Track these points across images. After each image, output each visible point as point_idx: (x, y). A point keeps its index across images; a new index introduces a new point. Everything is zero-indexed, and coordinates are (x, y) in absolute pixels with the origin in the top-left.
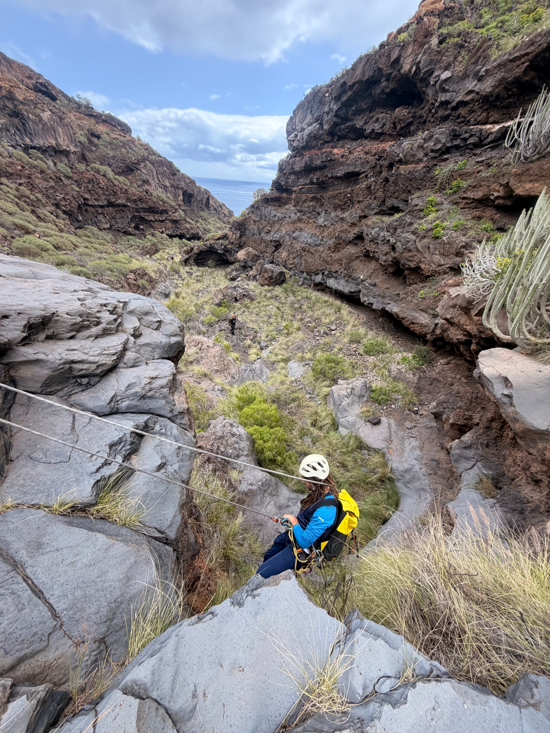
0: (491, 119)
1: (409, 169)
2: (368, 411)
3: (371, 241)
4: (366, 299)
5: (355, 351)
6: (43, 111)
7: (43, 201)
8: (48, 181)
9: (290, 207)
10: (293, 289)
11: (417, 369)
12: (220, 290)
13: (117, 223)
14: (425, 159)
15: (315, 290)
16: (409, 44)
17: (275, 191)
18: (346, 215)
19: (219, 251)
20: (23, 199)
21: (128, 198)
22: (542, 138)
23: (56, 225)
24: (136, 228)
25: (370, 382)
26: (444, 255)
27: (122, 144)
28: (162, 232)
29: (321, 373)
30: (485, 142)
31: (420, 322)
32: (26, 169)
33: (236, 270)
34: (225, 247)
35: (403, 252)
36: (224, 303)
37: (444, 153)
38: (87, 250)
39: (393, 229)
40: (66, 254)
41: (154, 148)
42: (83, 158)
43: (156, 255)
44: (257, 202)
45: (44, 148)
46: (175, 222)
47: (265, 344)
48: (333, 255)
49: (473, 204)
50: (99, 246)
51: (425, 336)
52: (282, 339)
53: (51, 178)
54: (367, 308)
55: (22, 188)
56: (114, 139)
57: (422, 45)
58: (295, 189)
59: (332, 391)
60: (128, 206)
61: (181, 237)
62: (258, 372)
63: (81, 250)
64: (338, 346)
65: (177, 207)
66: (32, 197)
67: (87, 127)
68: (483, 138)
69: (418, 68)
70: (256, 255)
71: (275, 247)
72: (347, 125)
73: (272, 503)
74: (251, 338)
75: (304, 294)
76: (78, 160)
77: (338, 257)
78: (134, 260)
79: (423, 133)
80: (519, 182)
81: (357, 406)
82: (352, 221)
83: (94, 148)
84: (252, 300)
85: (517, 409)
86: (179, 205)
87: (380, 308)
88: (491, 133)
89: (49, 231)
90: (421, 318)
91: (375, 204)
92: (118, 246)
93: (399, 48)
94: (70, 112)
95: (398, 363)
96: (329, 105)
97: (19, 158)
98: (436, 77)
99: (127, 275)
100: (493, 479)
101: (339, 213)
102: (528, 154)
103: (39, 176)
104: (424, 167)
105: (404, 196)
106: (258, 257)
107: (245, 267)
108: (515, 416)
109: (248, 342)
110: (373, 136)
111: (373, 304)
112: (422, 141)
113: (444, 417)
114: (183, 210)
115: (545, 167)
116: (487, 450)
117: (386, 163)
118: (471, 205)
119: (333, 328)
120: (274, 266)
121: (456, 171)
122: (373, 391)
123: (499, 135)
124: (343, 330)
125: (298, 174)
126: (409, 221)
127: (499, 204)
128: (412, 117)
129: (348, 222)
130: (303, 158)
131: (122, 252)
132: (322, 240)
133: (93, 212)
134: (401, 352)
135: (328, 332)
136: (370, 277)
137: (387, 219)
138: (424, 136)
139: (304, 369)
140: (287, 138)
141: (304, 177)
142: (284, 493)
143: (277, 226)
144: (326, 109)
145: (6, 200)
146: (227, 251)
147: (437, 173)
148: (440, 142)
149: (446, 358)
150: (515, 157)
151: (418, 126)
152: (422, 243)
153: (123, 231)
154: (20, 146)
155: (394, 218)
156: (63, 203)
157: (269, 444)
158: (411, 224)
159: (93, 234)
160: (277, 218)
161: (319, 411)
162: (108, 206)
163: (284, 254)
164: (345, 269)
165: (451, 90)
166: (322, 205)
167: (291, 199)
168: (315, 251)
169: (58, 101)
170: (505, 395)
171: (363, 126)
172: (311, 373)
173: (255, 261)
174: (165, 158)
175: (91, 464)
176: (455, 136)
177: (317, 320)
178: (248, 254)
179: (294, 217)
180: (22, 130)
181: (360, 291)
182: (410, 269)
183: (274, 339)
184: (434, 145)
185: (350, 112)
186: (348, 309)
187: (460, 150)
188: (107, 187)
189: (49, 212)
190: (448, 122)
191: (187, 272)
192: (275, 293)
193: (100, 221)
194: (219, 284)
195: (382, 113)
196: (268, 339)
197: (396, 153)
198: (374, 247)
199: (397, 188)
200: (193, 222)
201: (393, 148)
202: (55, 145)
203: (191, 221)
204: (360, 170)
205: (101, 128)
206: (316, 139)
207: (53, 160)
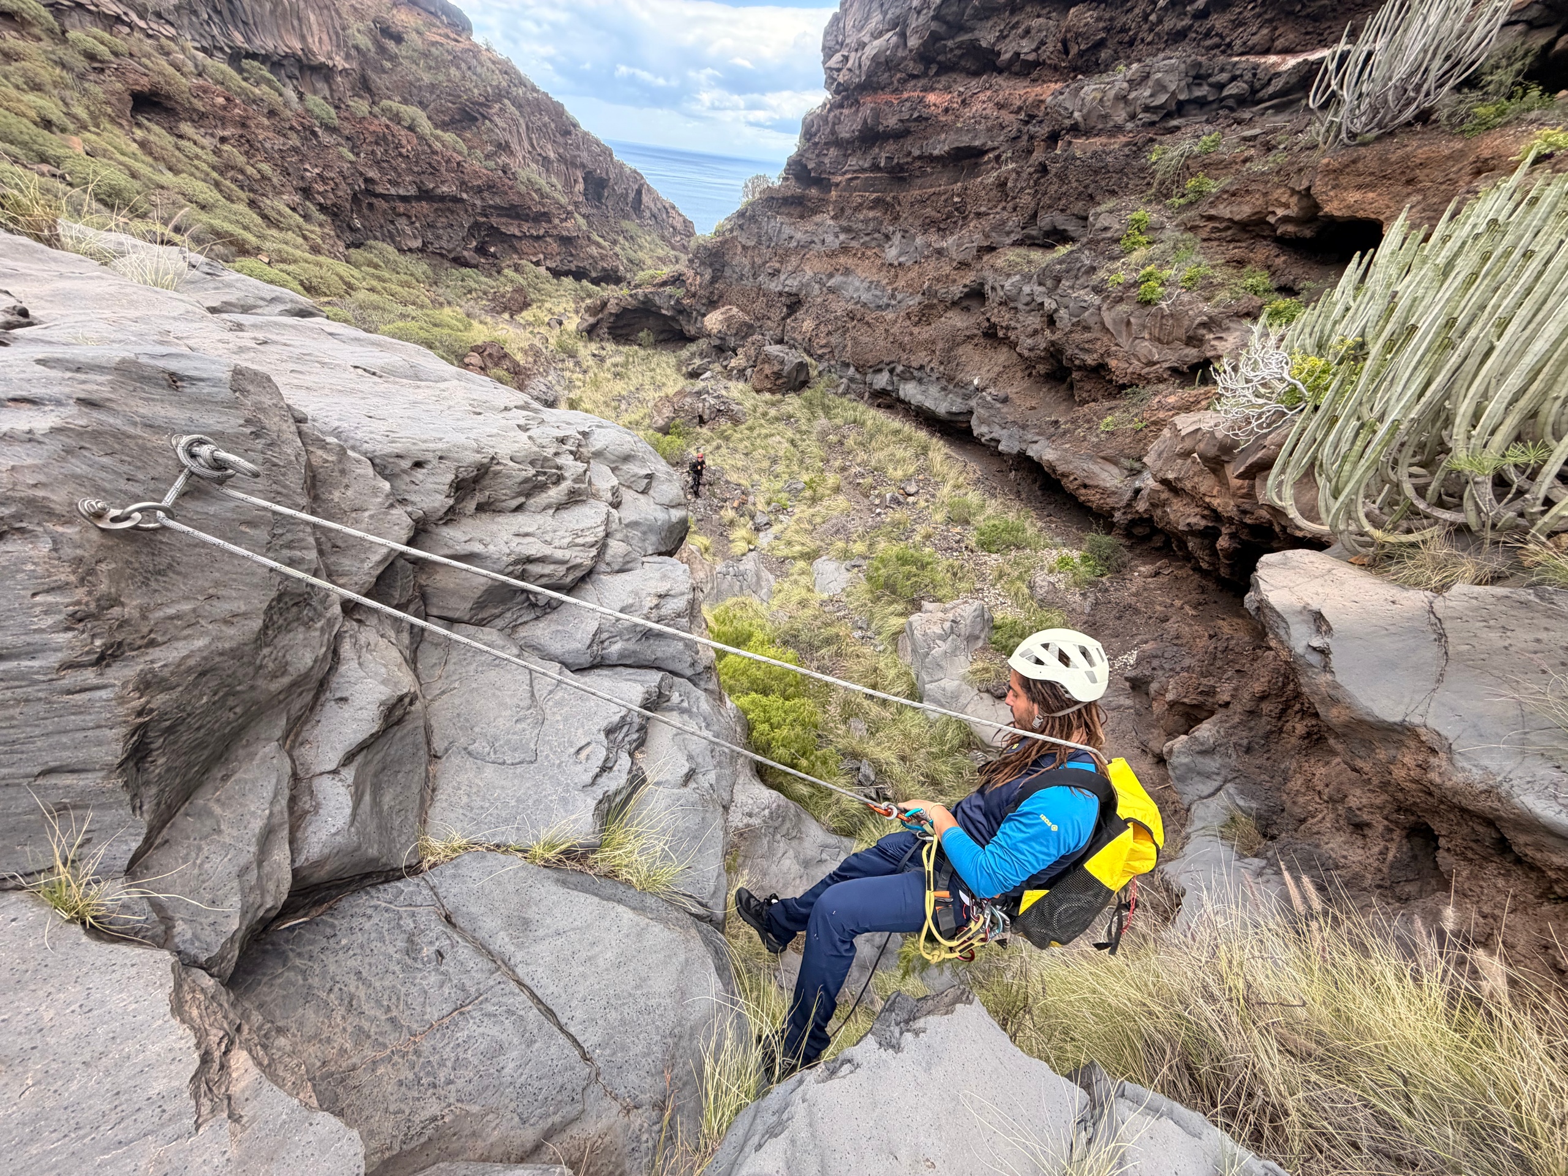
0: (1279, 43)
1: (1094, 148)
2: (986, 670)
3: (1001, 304)
4: (984, 429)
5: (958, 542)
7: (275, 180)
8: (284, 135)
9: (826, 219)
10: (826, 401)
11: (1091, 584)
12: (668, 398)
13: (439, 237)
14: (1130, 126)
15: (872, 405)
17: (792, 182)
18: (949, 242)
19: (664, 312)
20: (230, 174)
21: (463, 183)
22: (1390, 93)
23: (305, 238)
24: (481, 250)
25: (990, 609)
26: (1159, 341)
27: (450, 58)
28: (537, 264)
29: (886, 585)
30: (1261, 94)
31: (1101, 483)
32: (236, 105)
33: (701, 355)
34: (678, 301)
35: (1071, 332)
36: (676, 427)
37: (1169, 115)
38: (374, 297)
39: (1053, 279)
40: (329, 303)
41: (522, 70)
42: (365, 87)
43: (524, 313)
44: (752, 204)
45: (275, 58)
46: (566, 241)
47: (765, 520)
48: (916, 330)
49: (1229, 233)
50: (399, 289)
51: (1110, 513)
52: (801, 510)
53: (292, 128)
54: (987, 450)
55: (226, 147)
56: (434, 44)
58: (838, 179)
59: (911, 624)
60: (462, 200)
61: (579, 275)
62: (751, 578)
63: (362, 295)
64: (921, 530)
65: (570, 208)
66: (250, 170)
67: (372, 13)
68: (1257, 85)
70: (745, 324)
71: (788, 307)
72: (959, 39)
73: (791, 853)
74: (736, 504)
75: (850, 414)
76: (353, 89)
77: (926, 336)
78: (475, 323)
79: (1128, 66)
80: (1333, 188)
81: (962, 658)
82: (961, 257)
83: (388, 65)
84: (736, 421)
85: (1338, 679)
86: (576, 204)
87: (1015, 451)
88: (1278, 75)
89: (290, 250)
90: (1104, 475)
91: (1014, 220)
92: (441, 291)
95: (1051, 571)
97: (220, 77)
99: (465, 356)
100: (1259, 817)
101: (934, 238)
102: (1357, 127)
103: (266, 122)
104: (1127, 144)
105: (1078, 207)
106: (749, 329)
107: (722, 350)
108: (1332, 692)
109: (729, 514)
110: (1016, 68)
111: (998, 441)
112: (1125, 85)
113: (1154, 687)
114: (584, 216)
115: (1393, 158)
116: (1247, 758)
117: (1043, 130)
118: (1224, 234)
119: (912, 489)
120: (785, 348)
121: (1196, 157)
122: (997, 628)
123: (1294, 80)
124: (933, 496)
125: (845, 146)
126: (1087, 262)
127: (1283, 234)
128: (1104, 28)
129: (952, 260)
130: (857, 111)
131: (449, 303)
132: (893, 296)
133: (385, 212)
134: (1055, 546)
135: (901, 499)
136: (995, 382)
137: (1039, 257)
138: (1129, 74)
139: (849, 575)
140: (824, 63)
141: (859, 153)
142: (812, 833)
143: (794, 261)
145: (192, 174)
146: (680, 312)
147: (1154, 158)
148: (1164, 89)
149: (1153, 564)
150: (1328, 131)
151: (1116, 52)
152: (1113, 313)
153: (451, 256)
154: (221, 49)
155: (1055, 255)
156: (319, 187)
157: (785, 731)
158: (1093, 269)
159: (387, 262)
160: (794, 244)
161: (881, 665)
162: (418, 198)
163: (808, 325)
164: (941, 363)
166: (896, 218)
167: (828, 202)
168: (877, 319)
170: (1314, 649)
171: (994, 44)
172: (864, 585)
173: (744, 338)
174: (546, 95)
175: (579, 768)
176: (1198, 77)
177: (878, 470)
178: (729, 320)
179: (832, 242)
180: (226, 13)
181: (971, 413)
182: (1083, 367)
183: (782, 509)
184: (1151, 96)
185: (969, 11)
186: (946, 450)
187: (1207, 108)
188: (417, 156)
189: (288, 206)
190: (1184, 44)
191: (594, 355)
192: (786, 409)
193: (401, 233)
194: (664, 384)
195: (1039, 16)
196: (771, 508)
197: (1066, 109)
198: (1007, 316)
199: (1064, 189)
200: (606, 244)
201: (1061, 97)
202: (300, 53)
203: (601, 240)
204: (984, 144)
205: (403, 17)
206: (890, 70)
207: (295, 87)
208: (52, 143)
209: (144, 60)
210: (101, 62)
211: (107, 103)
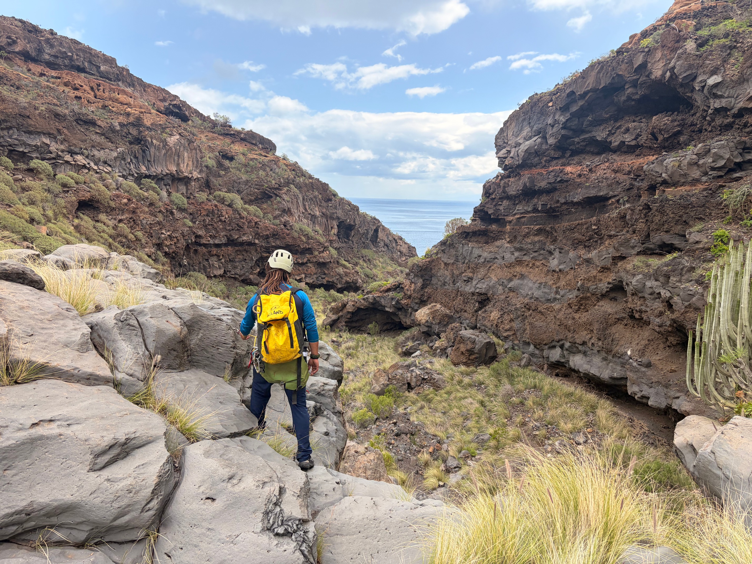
1: (681, 193)
3: (633, 295)
4: (636, 389)
6: (171, 135)
7: (143, 241)
8: (155, 216)
9: (504, 243)
10: (511, 371)
12: (385, 371)
13: (235, 267)
14: (704, 179)
15: (551, 375)
16: (656, 49)
17: (478, 222)
18: (593, 254)
19: (387, 309)
20: (118, 239)
21: (257, 234)
27: (260, 166)
28: (300, 281)
32: (132, 202)
33: (413, 339)
34: (398, 302)
35: (686, 312)
36: (389, 391)
37: (731, 171)
39: (664, 277)
41: (305, 168)
42: (207, 186)
44: (451, 237)
45: (160, 177)
46: (322, 265)
47: (454, 463)
48: (577, 316)
52: (486, 457)
53: (160, 211)
54: (641, 405)
55: (121, 225)
56: (252, 159)
57: (674, 50)
58: (510, 218)
60: (255, 244)
61: (328, 287)
65: (327, 244)
66: (130, 236)
67: (219, 148)
69: (673, 73)
70: (447, 315)
71: (480, 303)
72: (582, 137)
74: (431, 450)
75: (530, 381)
76: (200, 188)
77: (585, 319)
79: (695, 146)
82: (602, 264)
83: (222, 173)
84: (437, 387)
86: (331, 242)
87: (662, 405)
91: (635, 239)
93: (644, 54)
94: (202, 132)
96: (554, 117)
97: (128, 189)
98: (701, 82)
101: (583, 252)
103: (147, 209)
104: (705, 190)
105: (678, 228)
106: (450, 319)
107: (429, 335)
109: (425, 457)
110: (624, 149)
111: (648, 398)
112: (695, 157)
114: (336, 249)
117: (645, 185)
119: (580, 439)
120: (476, 332)
124: (599, 445)
125: (514, 199)
126: (688, 264)
128: (678, 125)
129: (597, 266)
130: (520, 179)
132: (557, 292)
133: (204, 254)
136: (642, 352)
137: (655, 262)
138: (696, 150)
140: (497, 153)
141: (524, 203)
143: (482, 271)
144: (550, 121)
146: (400, 309)
147: (725, 197)
148: (721, 157)
151: (691, 136)
153: (241, 279)
154: (133, 175)
155: (665, 260)
156: (168, 243)
158: (692, 269)
160: (482, 260)
162: (226, 245)
163: (495, 315)
164: (599, 339)
165: (726, 95)
166: (554, 241)
167: (505, 233)
168: (547, 309)
169: (190, 122)
171: (606, 138)
173: (446, 325)
174: (318, 179)
176: (746, 148)
177: (551, 424)
178: (434, 313)
179: (510, 258)
180: (140, 158)
181: (626, 377)
183: (471, 456)
184: (713, 162)
185: (585, 123)
186: (610, 408)
188: (231, 220)
189: (147, 254)
190: (731, 131)
191: (333, 341)
192: (478, 377)
193: (211, 266)
194: (384, 361)
195: (634, 121)
196: (461, 455)
197: (657, 172)
198: (639, 303)
199: (665, 218)
200: (349, 265)
201: (652, 166)
202: (175, 172)
203: (346, 263)
204: (608, 194)
205: (236, 148)
206: (539, 156)
207: (167, 190)
208: (32, 230)
209: (91, 185)
210: (68, 187)
211: (65, 207)
